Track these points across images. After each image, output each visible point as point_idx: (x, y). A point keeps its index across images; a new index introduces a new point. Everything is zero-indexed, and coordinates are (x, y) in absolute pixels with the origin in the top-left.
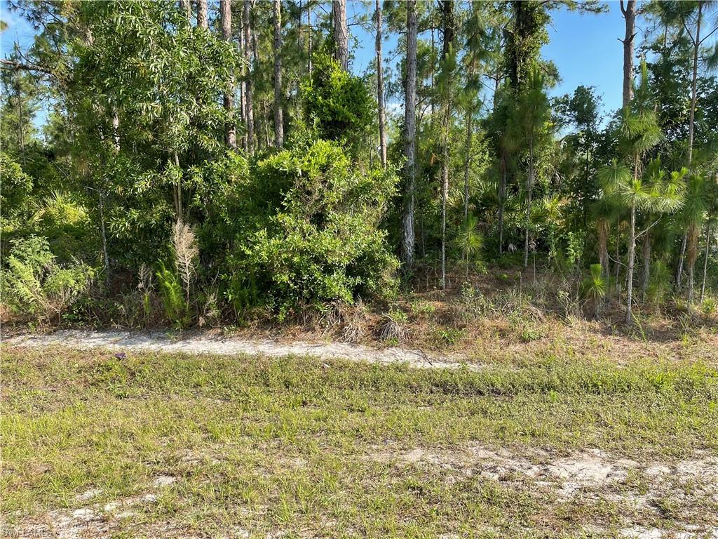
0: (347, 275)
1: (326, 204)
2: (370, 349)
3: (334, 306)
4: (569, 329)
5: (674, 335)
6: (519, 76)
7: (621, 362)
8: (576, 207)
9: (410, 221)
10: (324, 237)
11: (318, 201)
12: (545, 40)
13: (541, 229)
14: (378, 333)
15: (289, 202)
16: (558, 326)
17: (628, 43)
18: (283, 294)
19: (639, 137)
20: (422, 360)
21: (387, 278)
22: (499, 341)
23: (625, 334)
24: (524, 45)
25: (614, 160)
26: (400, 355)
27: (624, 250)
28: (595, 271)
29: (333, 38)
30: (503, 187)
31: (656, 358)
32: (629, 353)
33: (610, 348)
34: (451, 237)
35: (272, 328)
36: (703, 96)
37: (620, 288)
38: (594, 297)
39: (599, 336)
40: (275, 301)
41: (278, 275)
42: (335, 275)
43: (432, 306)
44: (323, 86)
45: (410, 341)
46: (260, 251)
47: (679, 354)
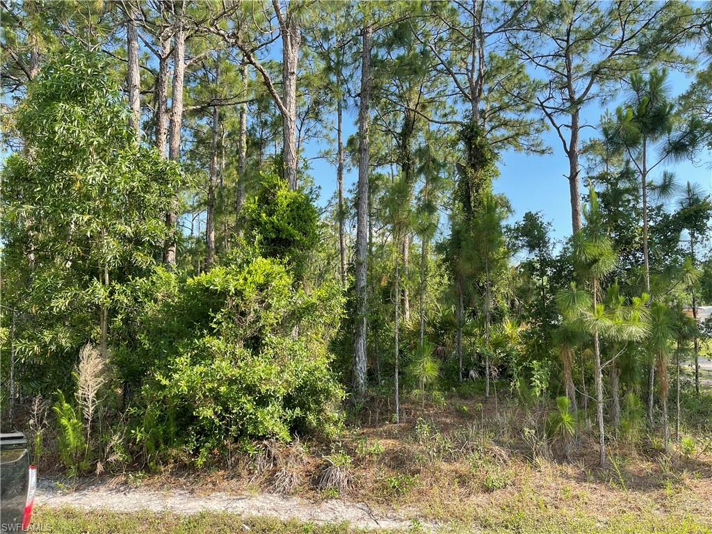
0: (284, 408)
1: (263, 326)
2: (306, 501)
3: (266, 446)
4: (538, 474)
5: (655, 481)
6: (472, 205)
7: (600, 518)
8: (536, 333)
9: (362, 345)
10: (258, 364)
11: (255, 322)
12: (496, 174)
13: (502, 355)
14: (317, 481)
15: (219, 323)
16: (525, 471)
17: (573, 179)
18: (205, 432)
19: (595, 261)
20: (367, 517)
21: (331, 411)
22: (458, 490)
23: (601, 480)
24: (476, 177)
25: (573, 284)
26: (341, 510)
27: (590, 380)
28: (562, 404)
29: (282, 158)
30: (460, 311)
31: (639, 513)
32: (609, 505)
33: (586, 500)
34: (405, 363)
35: (189, 474)
36: (651, 223)
37: (589, 423)
38: (563, 435)
39: (573, 482)
40: (197, 440)
41: (201, 409)
42: (270, 407)
43: (381, 445)
44: (268, 204)
45: (354, 491)
46: (178, 381)
47: (663, 505)
